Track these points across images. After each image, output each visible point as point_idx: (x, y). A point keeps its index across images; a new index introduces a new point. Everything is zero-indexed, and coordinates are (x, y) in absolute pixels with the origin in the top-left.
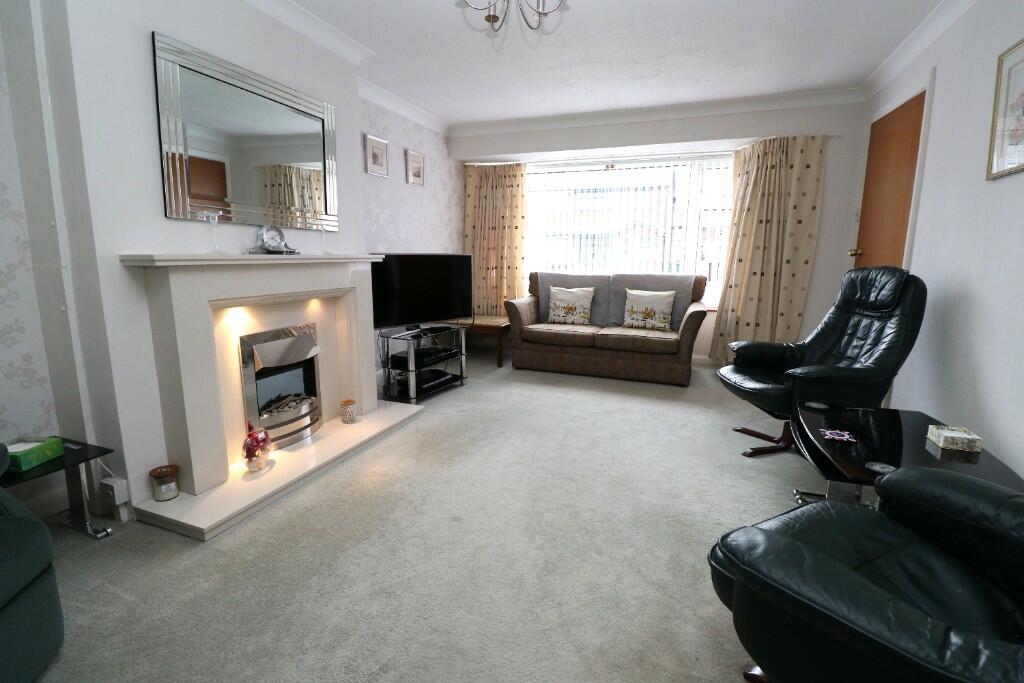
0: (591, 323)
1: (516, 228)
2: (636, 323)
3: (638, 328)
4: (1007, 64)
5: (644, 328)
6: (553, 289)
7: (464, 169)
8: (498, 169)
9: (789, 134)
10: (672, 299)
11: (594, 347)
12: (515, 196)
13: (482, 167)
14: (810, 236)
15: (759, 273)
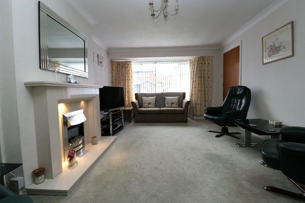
0: (156, 107)
1: (130, 80)
2: (169, 106)
3: (170, 107)
4: (264, 39)
5: (172, 107)
6: (143, 98)
7: (112, 62)
8: (123, 63)
9: (204, 55)
10: (178, 99)
11: (160, 113)
12: (129, 70)
13: (118, 61)
14: (211, 81)
15: (200, 91)
